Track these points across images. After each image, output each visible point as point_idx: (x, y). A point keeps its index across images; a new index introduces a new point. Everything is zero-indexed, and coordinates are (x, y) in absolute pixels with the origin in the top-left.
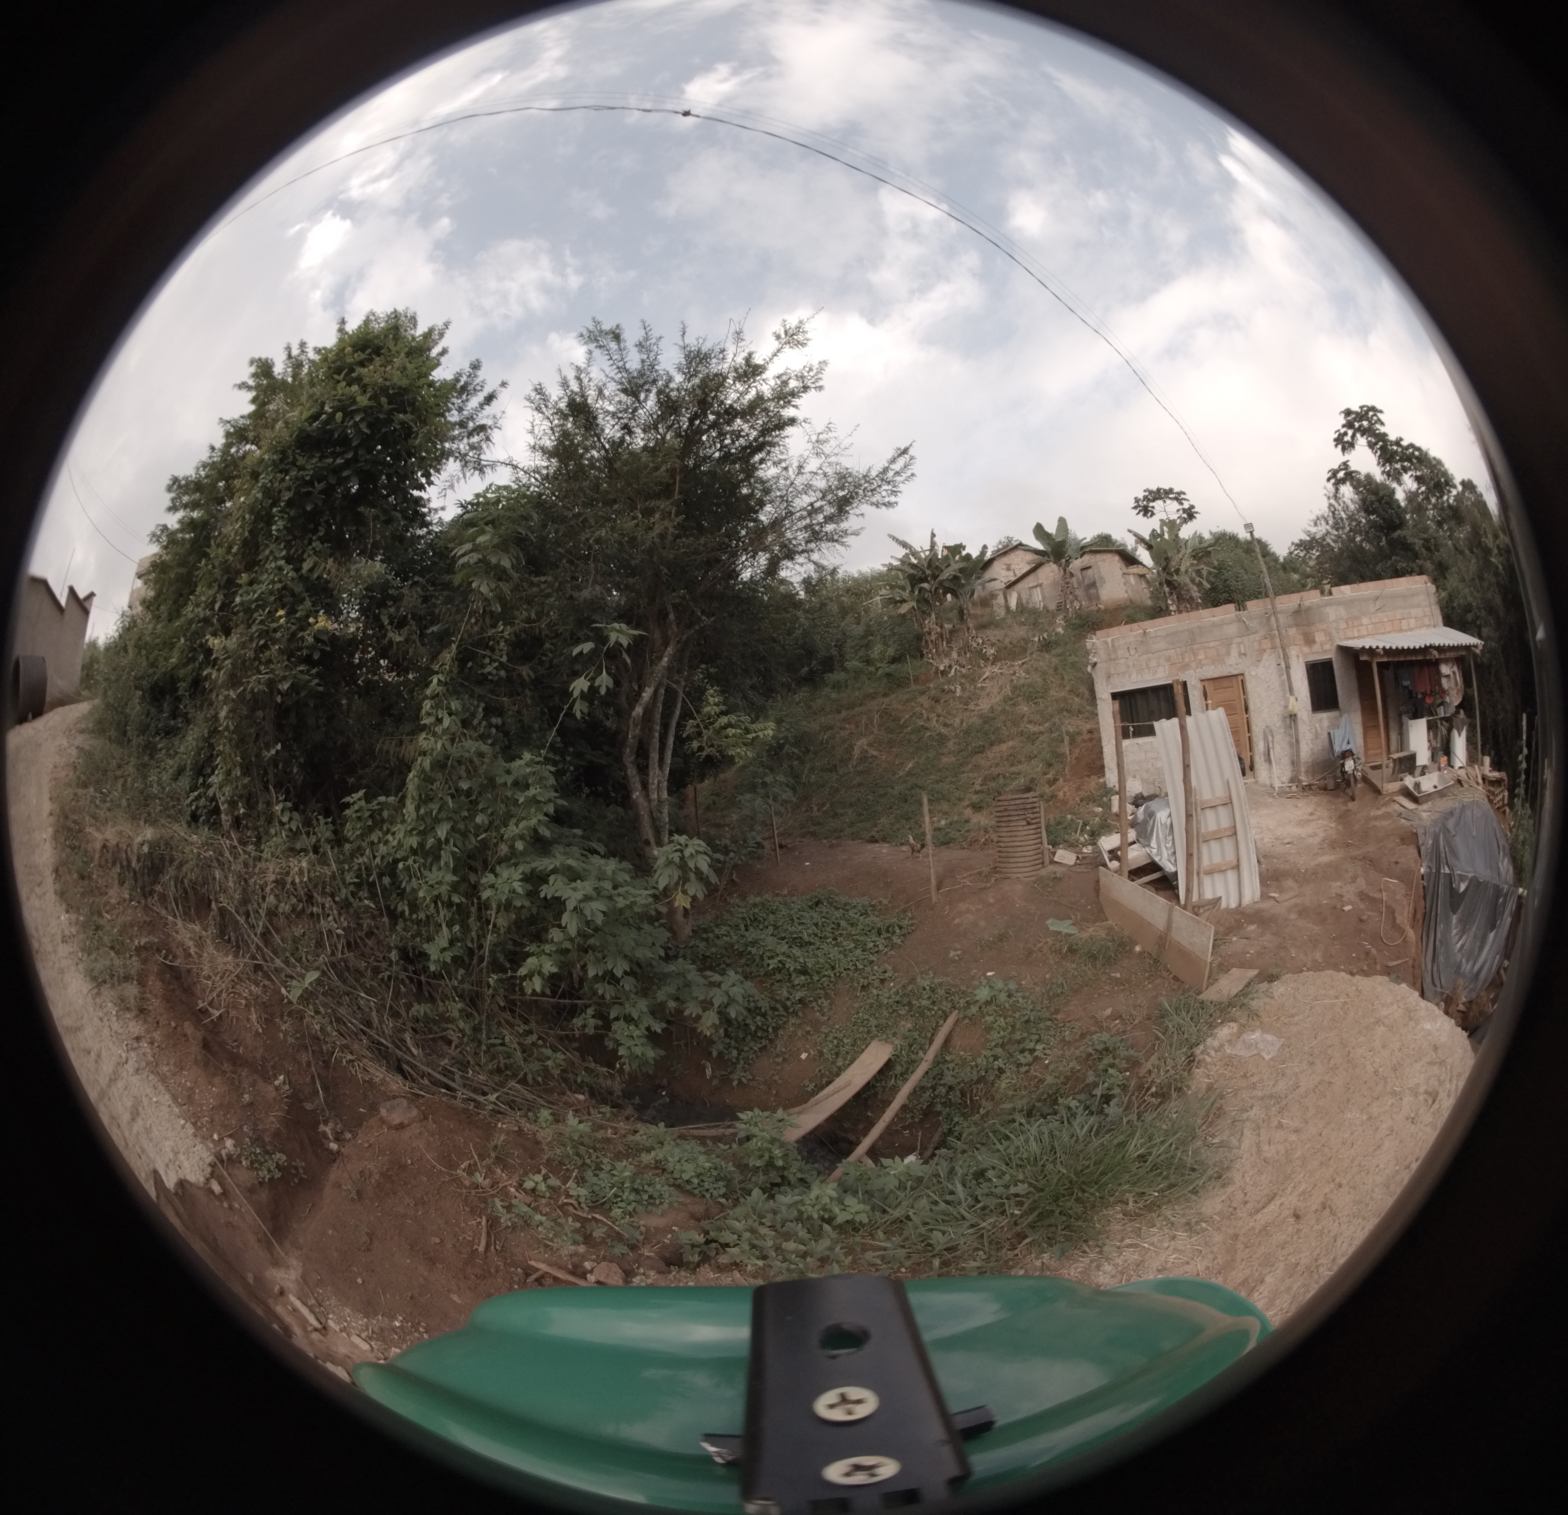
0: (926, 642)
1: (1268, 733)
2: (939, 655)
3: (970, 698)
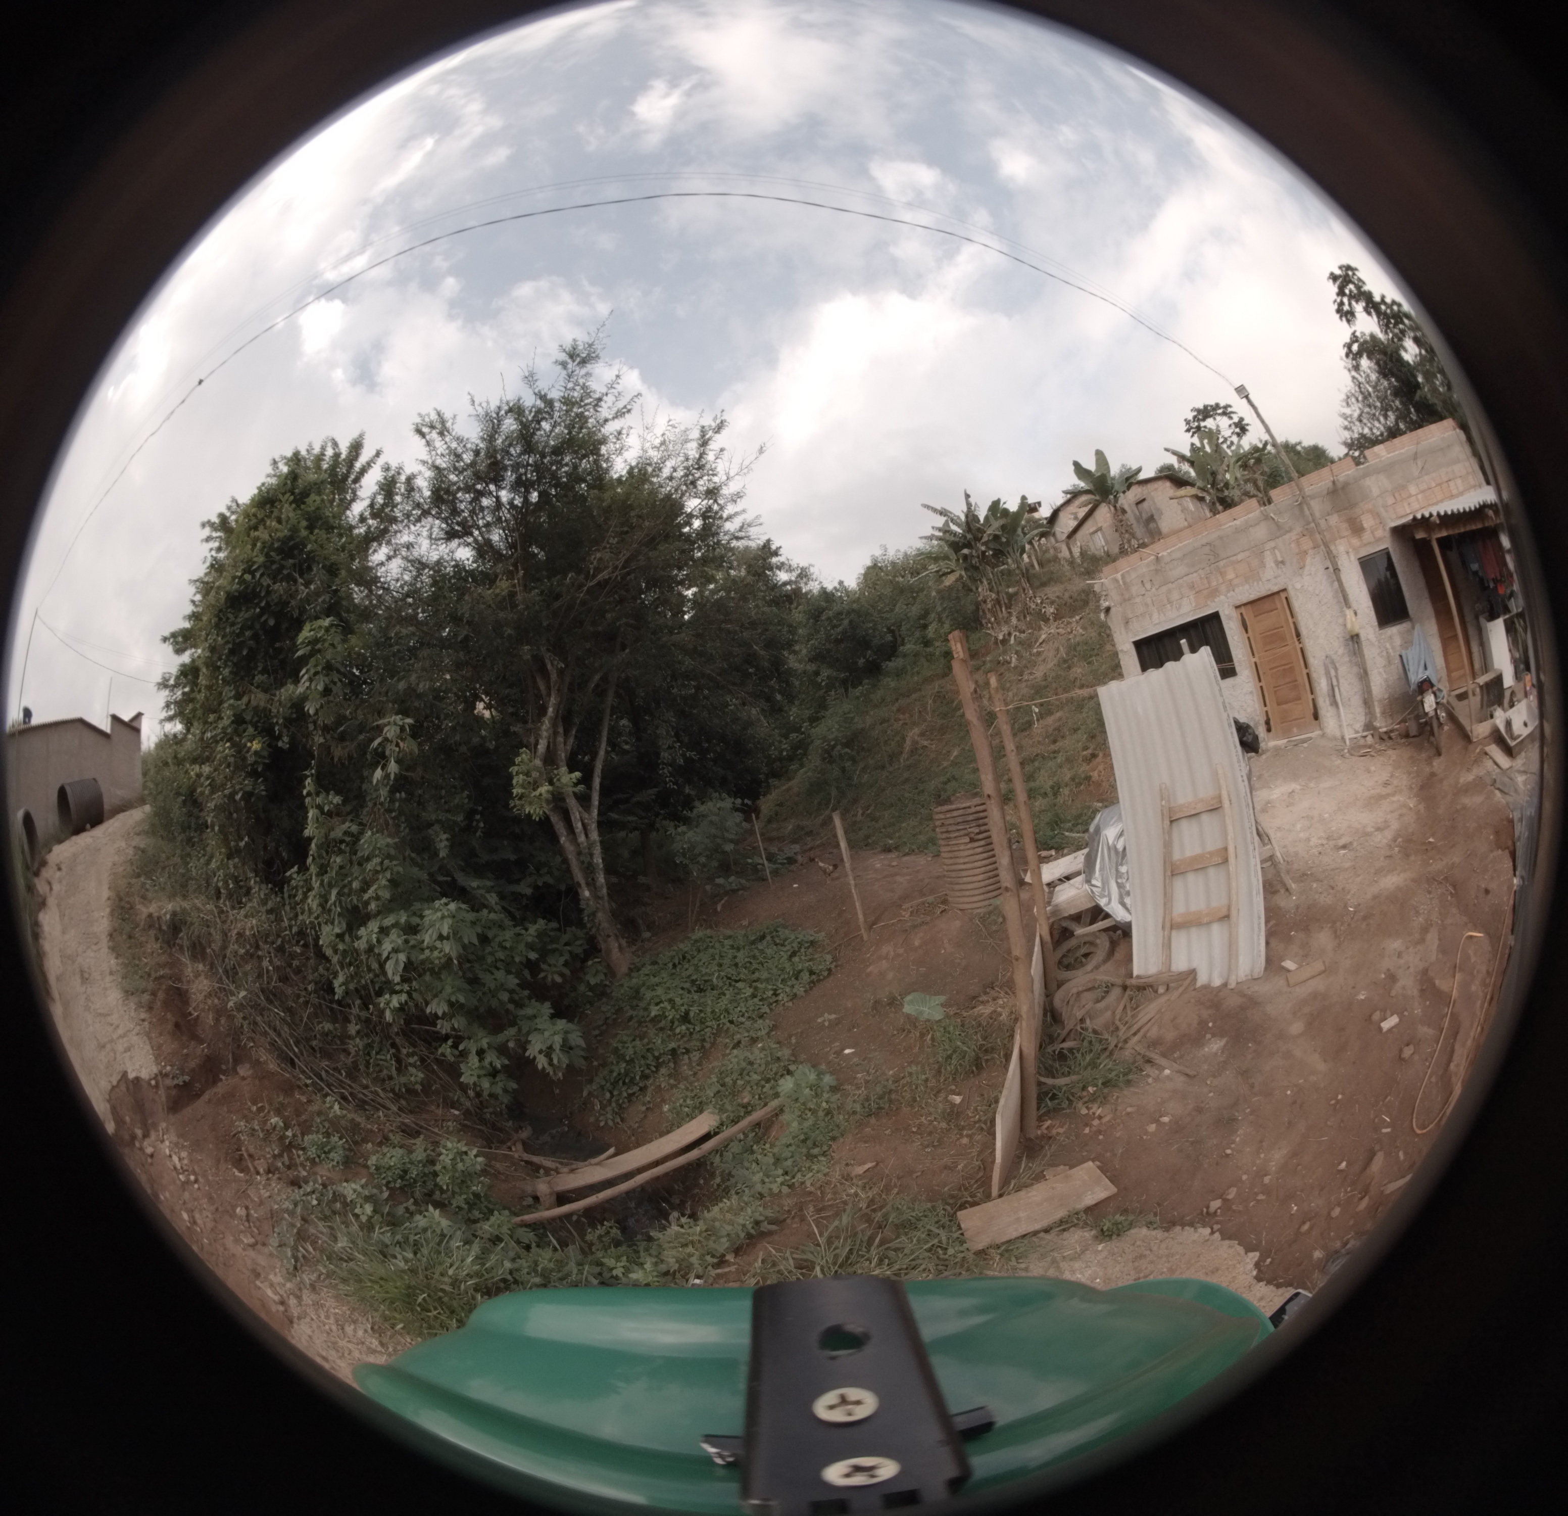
0: (984, 611)
1: (1330, 664)
2: (998, 623)
3: (1026, 667)
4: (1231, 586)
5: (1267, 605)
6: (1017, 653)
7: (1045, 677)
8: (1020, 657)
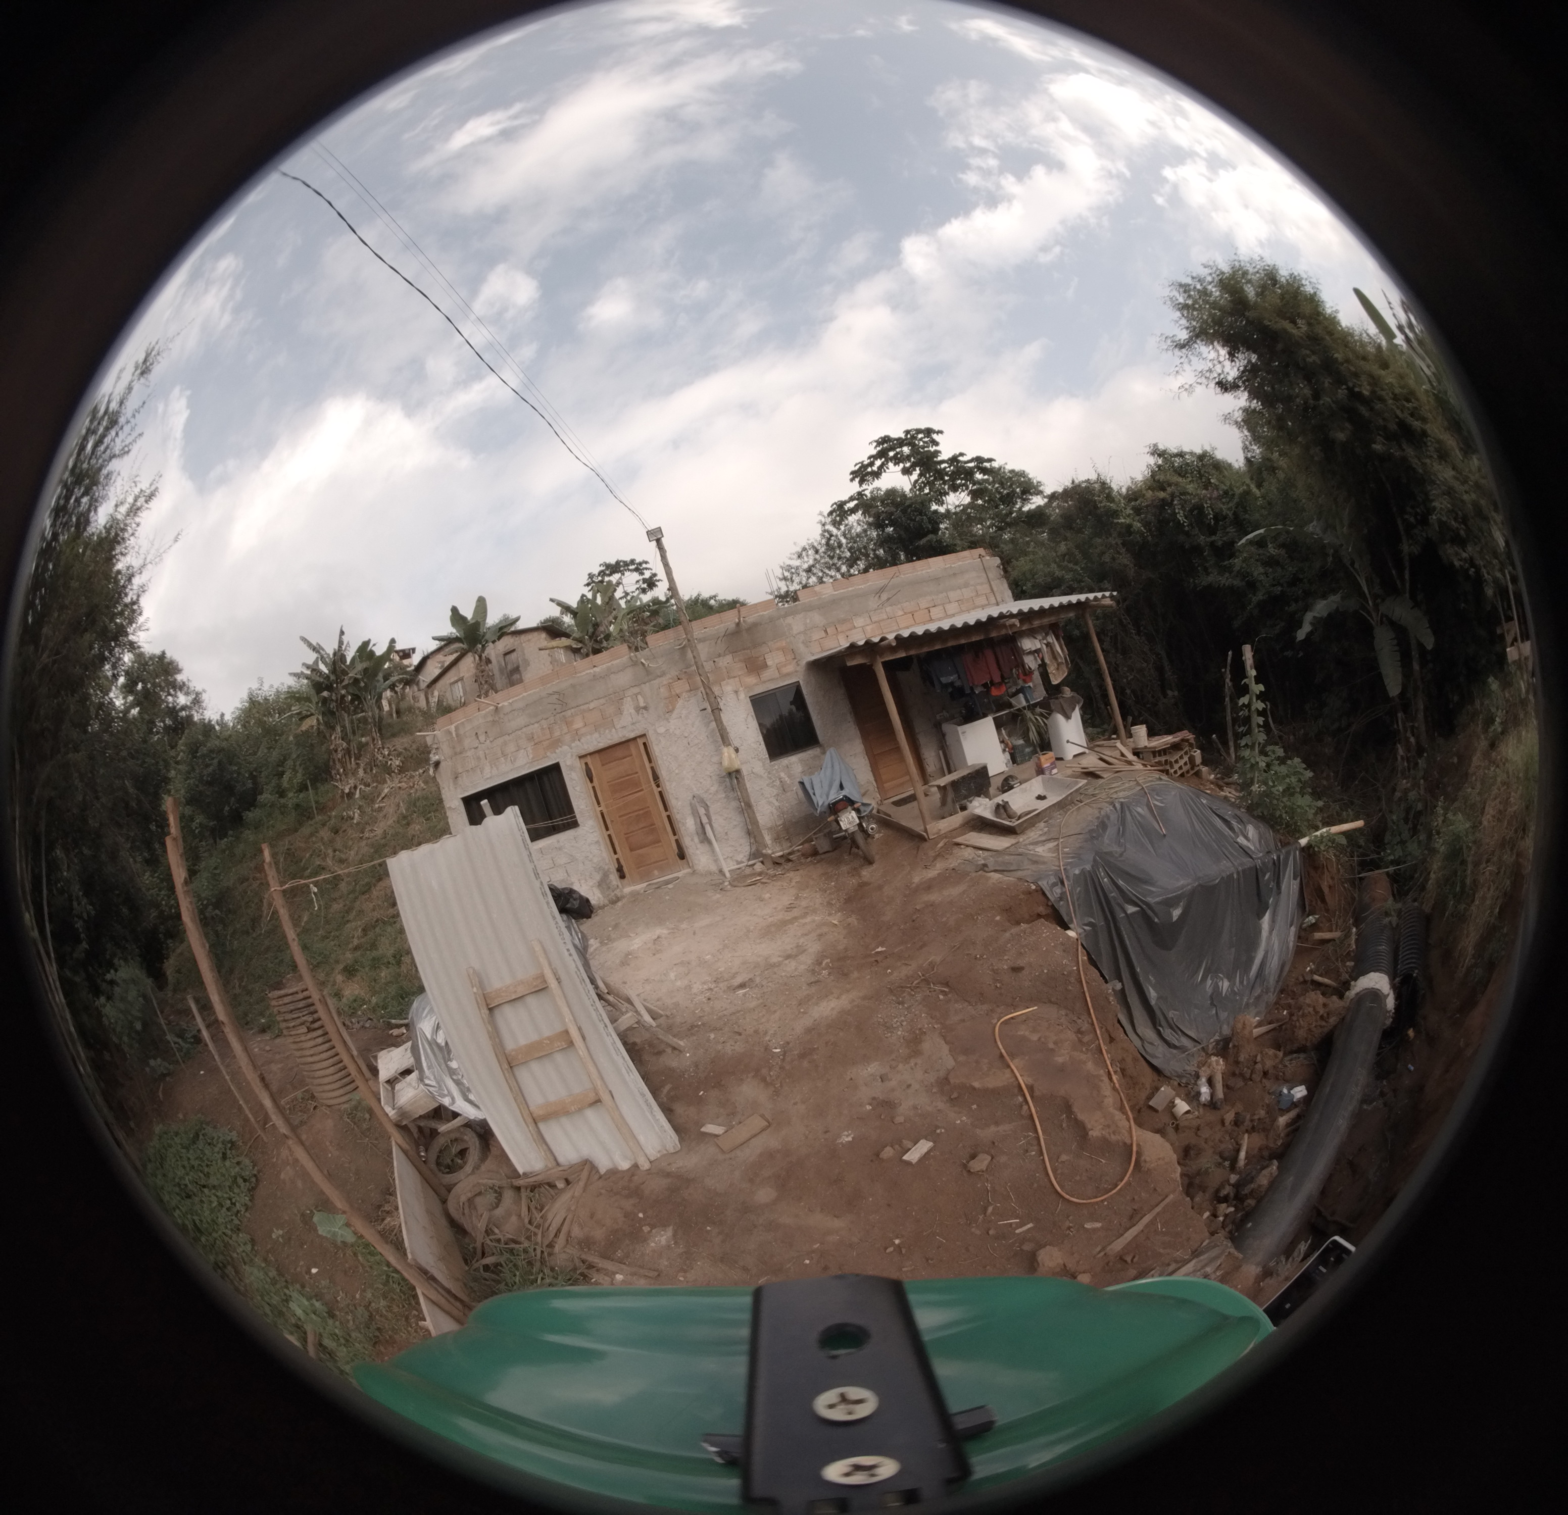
0: (334, 762)
2: (346, 775)
3: (367, 823)
4: (577, 735)
5: (619, 753)
6: (360, 808)
7: (385, 833)
8: (362, 813)
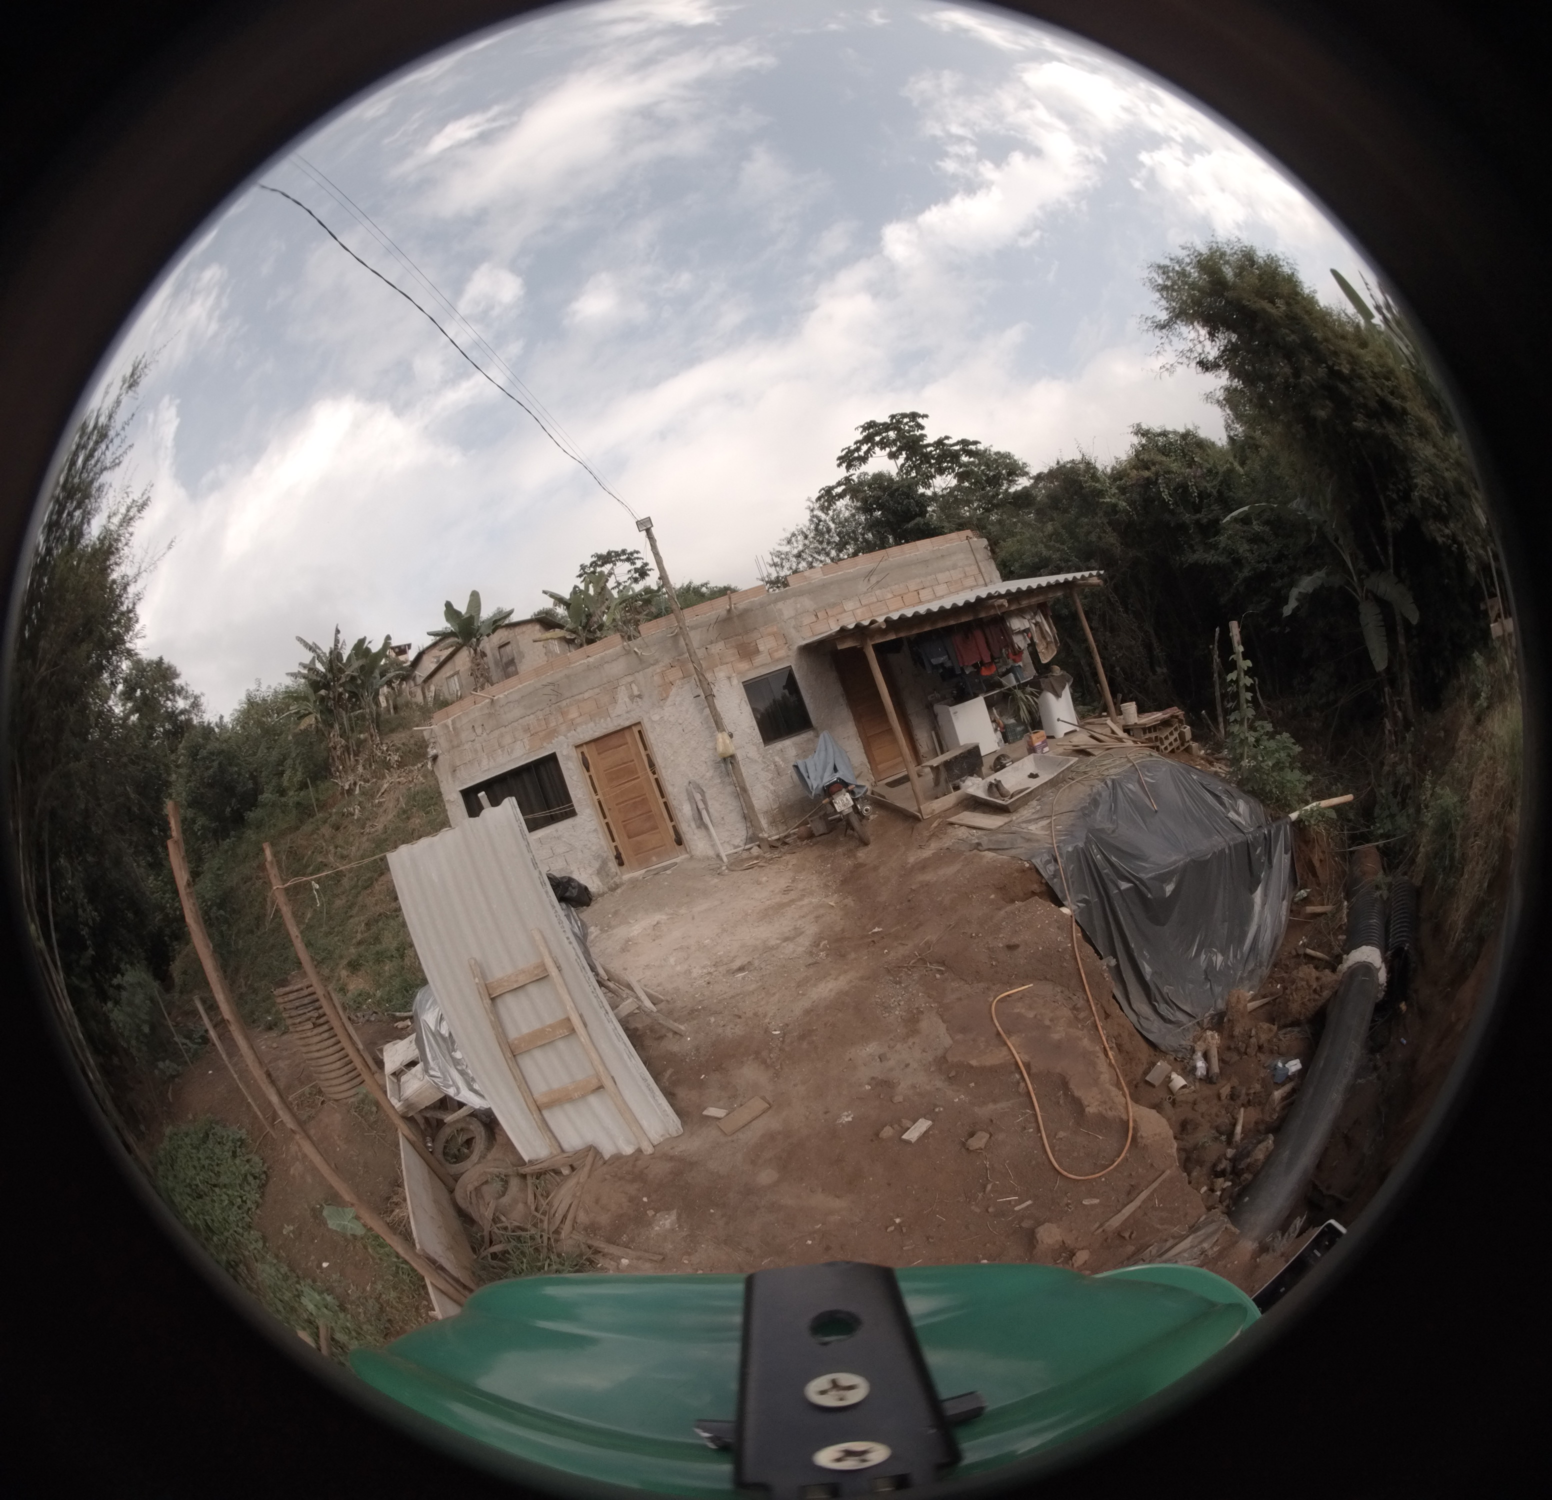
0: (333, 759)
2: (346, 772)
3: (368, 819)
4: (572, 725)
5: (615, 741)
6: (360, 804)
7: (385, 828)
8: (363, 809)
